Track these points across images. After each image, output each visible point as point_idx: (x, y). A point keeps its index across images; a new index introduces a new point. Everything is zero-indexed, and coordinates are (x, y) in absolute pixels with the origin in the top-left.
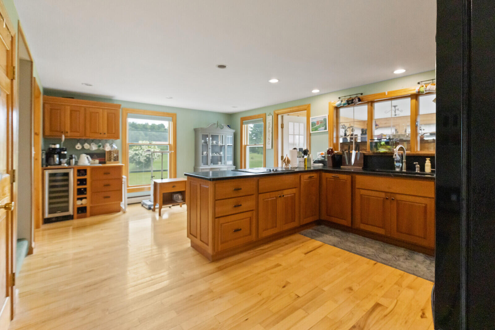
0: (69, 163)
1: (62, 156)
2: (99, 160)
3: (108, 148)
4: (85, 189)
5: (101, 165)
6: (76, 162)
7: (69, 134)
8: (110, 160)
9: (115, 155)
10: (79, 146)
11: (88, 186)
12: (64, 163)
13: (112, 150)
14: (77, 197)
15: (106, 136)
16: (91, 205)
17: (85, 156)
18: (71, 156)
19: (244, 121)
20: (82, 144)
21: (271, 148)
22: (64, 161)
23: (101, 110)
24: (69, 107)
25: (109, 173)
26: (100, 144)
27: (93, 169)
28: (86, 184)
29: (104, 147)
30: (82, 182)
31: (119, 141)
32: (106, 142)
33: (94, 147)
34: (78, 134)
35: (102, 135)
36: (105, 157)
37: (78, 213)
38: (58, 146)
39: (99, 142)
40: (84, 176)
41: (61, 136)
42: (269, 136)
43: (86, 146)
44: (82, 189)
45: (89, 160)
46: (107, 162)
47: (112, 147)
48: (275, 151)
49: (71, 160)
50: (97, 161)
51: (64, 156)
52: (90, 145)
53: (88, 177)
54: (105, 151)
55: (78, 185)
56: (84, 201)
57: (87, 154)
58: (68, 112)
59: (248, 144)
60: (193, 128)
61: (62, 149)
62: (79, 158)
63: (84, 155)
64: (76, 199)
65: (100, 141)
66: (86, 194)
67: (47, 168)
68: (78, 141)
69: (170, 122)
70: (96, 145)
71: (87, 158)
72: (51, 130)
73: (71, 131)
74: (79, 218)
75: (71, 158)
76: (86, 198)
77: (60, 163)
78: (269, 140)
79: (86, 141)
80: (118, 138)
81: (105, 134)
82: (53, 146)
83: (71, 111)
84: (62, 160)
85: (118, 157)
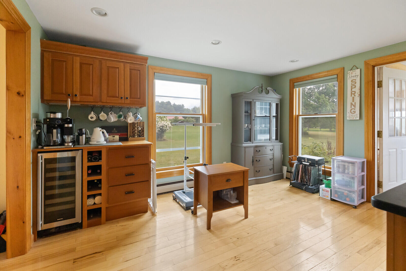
0: (76, 142)
1: (64, 132)
2: (119, 135)
3: (131, 119)
4: (100, 181)
5: (120, 144)
6: (88, 140)
7: (78, 98)
8: (134, 136)
9: (140, 129)
10: (92, 116)
11: (103, 177)
12: (69, 142)
13: (136, 122)
14: (86, 193)
15: (128, 101)
16: (107, 206)
17: (100, 130)
18: (81, 130)
19: (295, 84)
20: (98, 114)
21: (358, 118)
22: (68, 138)
23: (122, 64)
24: (78, 59)
25: (133, 157)
26: (121, 113)
27: (111, 150)
28: (100, 174)
29: (125, 117)
30: (95, 170)
31: (144, 109)
32: (129, 110)
33: (113, 118)
34: (91, 99)
35: (123, 101)
36: (128, 132)
37: (89, 218)
38: (59, 115)
39: (120, 111)
40: (98, 161)
41: (67, 101)
42: (353, 101)
43: (103, 116)
44: (96, 181)
45: (105, 136)
46: (130, 138)
47: (136, 117)
48: (367, 123)
49: (81, 137)
50: (117, 137)
51: (70, 132)
52: (108, 115)
53: (103, 162)
54: (127, 123)
55: (89, 175)
56: (98, 199)
57: (103, 128)
58: (77, 66)
59: (301, 114)
60: (229, 94)
61: (65, 120)
62: (92, 133)
63: (98, 129)
64: (85, 197)
65: (121, 109)
66: (100, 188)
67: (42, 150)
68: (93, 108)
69: (204, 86)
70: (115, 115)
71: (103, 132)
72: (53, 92)
73: (81, 94)
74: (90, 226)
75: (81, 134)
76: (100, 194)
77: (63, 142)
78: (353, 107)
79: (102, 109)
80: (143, 104)
81: (127, 98)
82: (52, 116)
83: (81, 64)
84: (66, 137)
85: (143, 130)
